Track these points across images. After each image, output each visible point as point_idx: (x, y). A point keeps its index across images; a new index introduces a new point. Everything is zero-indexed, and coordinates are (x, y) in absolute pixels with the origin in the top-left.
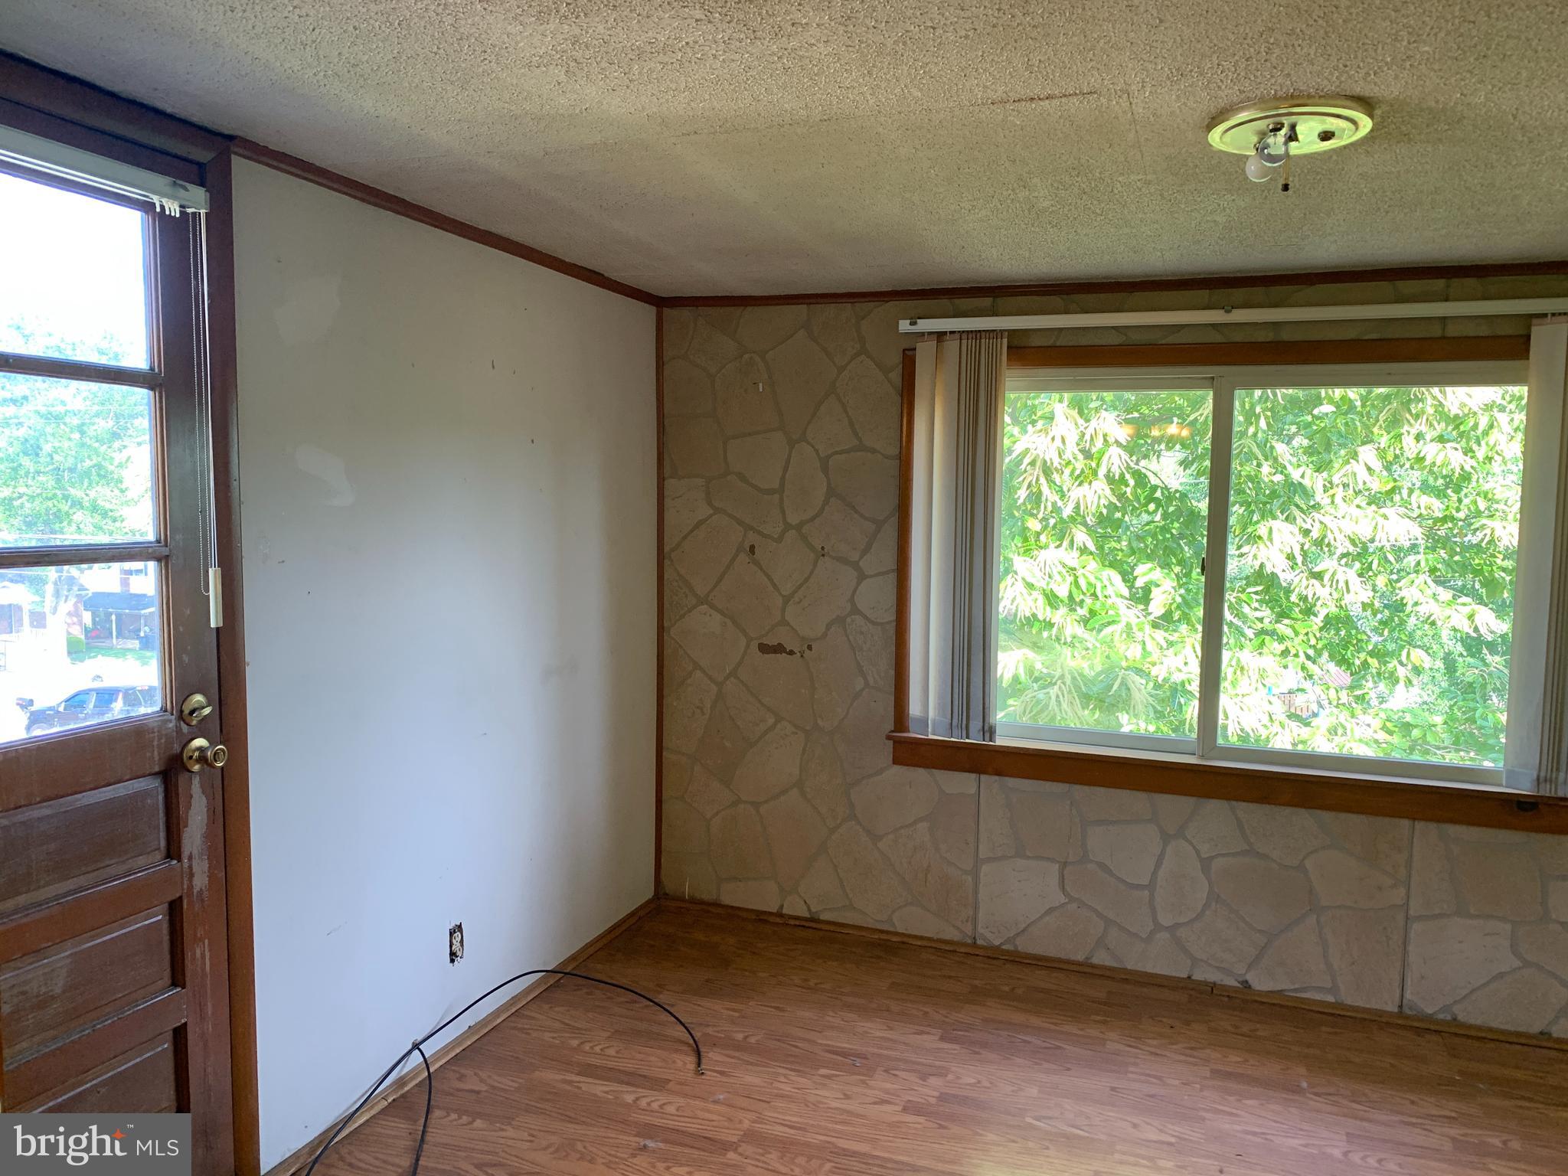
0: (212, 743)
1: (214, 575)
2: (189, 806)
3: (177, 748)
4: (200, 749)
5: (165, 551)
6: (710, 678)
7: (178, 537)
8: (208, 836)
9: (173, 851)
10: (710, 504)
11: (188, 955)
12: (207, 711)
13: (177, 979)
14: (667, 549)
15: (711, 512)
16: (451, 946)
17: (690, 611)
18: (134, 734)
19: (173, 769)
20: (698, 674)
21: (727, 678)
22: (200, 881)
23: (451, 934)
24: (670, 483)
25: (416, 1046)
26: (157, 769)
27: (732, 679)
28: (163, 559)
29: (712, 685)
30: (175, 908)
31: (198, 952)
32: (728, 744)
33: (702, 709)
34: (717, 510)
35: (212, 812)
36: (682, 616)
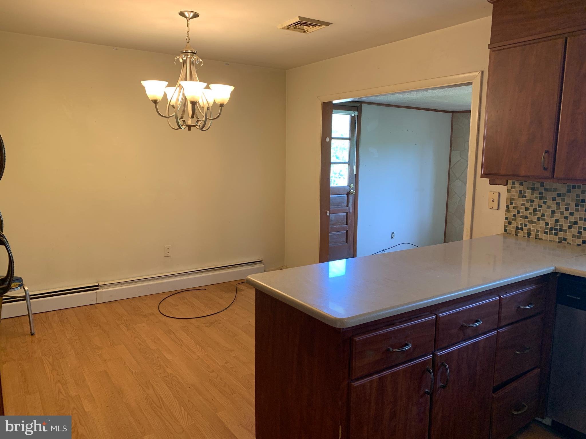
0: (353, 191)
1: (355, 167)
2: (350, 200)
3: (349, 191)
4: (352, 192)
5: (349, 163)
6: (458, 196)
7: (351, 161)
8: (352, 205)
9: (347, 206)
10: (461, 156)
11: (348, 221)
12: (353, 186)
13: (347, 224)
14: (451, 166)
15: (461, 158)
16: (392, 236)
17: (455, 181)
18: (343, 188)
19: (348, 194)
20: (456, 195)
21: (462, 196)
22: (351, 211)
23: (392, 234)
24: (453, 152)
25: (384, 250)
26: (346, 193)
27: (463, 196)
28: (349, 164)
29: (459, 198)
30: (347, 213)
31: (350, 221)
32: (461, 211)
33: (456, 203)
34: (462, 158)
35: (353, 202)
36: (453, 182)
